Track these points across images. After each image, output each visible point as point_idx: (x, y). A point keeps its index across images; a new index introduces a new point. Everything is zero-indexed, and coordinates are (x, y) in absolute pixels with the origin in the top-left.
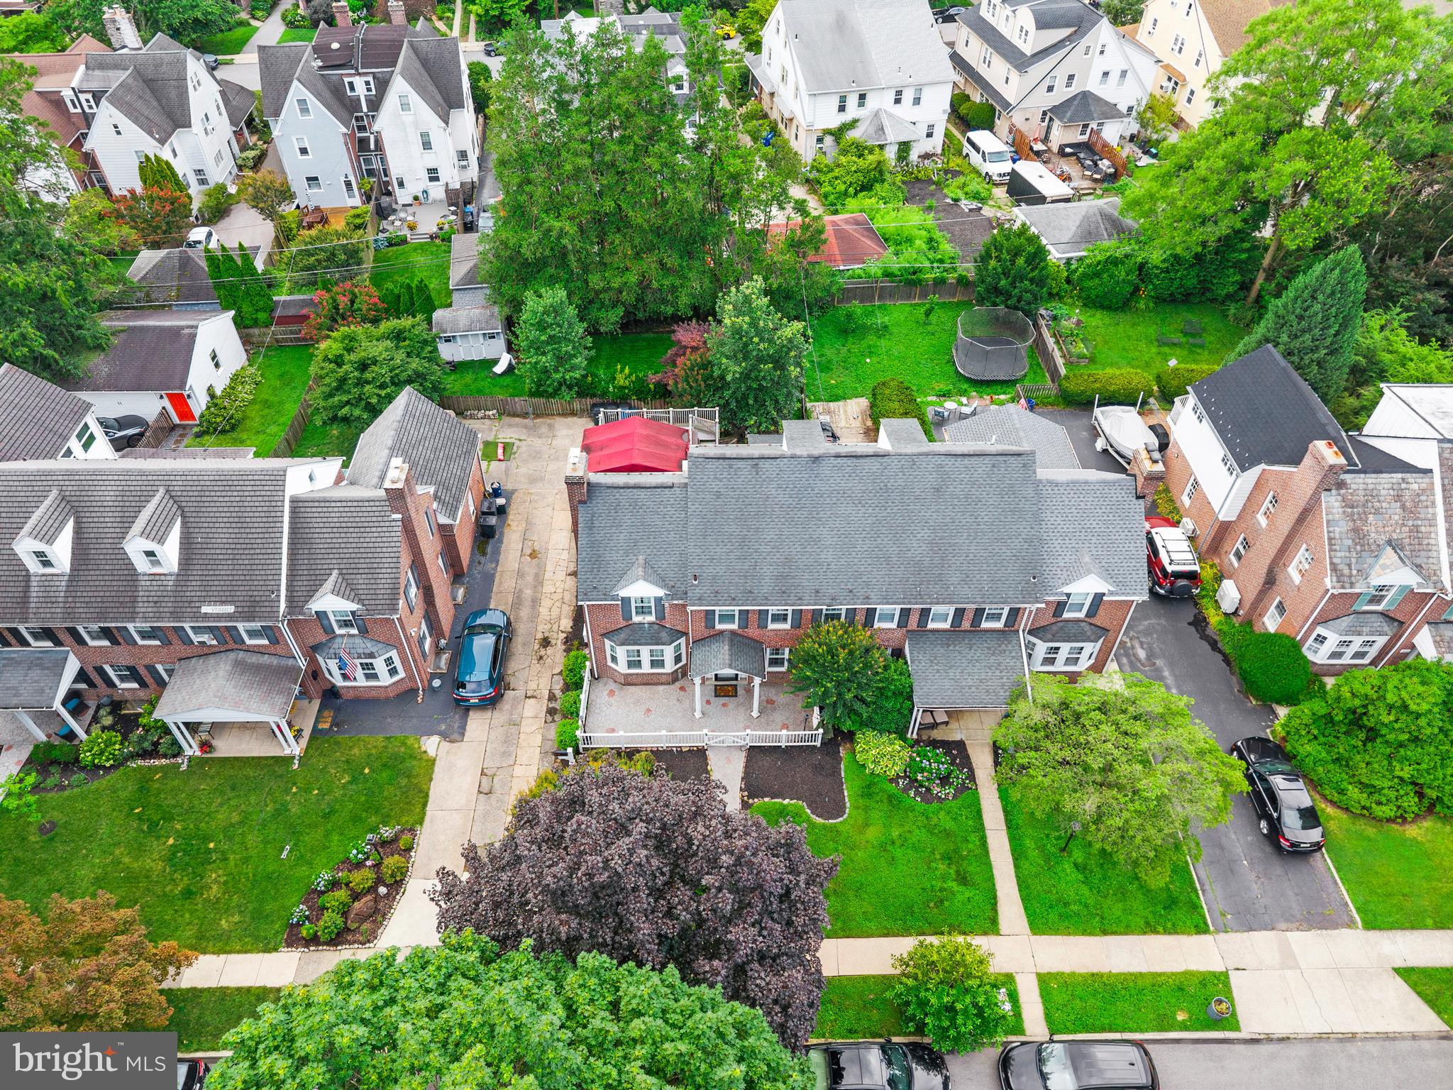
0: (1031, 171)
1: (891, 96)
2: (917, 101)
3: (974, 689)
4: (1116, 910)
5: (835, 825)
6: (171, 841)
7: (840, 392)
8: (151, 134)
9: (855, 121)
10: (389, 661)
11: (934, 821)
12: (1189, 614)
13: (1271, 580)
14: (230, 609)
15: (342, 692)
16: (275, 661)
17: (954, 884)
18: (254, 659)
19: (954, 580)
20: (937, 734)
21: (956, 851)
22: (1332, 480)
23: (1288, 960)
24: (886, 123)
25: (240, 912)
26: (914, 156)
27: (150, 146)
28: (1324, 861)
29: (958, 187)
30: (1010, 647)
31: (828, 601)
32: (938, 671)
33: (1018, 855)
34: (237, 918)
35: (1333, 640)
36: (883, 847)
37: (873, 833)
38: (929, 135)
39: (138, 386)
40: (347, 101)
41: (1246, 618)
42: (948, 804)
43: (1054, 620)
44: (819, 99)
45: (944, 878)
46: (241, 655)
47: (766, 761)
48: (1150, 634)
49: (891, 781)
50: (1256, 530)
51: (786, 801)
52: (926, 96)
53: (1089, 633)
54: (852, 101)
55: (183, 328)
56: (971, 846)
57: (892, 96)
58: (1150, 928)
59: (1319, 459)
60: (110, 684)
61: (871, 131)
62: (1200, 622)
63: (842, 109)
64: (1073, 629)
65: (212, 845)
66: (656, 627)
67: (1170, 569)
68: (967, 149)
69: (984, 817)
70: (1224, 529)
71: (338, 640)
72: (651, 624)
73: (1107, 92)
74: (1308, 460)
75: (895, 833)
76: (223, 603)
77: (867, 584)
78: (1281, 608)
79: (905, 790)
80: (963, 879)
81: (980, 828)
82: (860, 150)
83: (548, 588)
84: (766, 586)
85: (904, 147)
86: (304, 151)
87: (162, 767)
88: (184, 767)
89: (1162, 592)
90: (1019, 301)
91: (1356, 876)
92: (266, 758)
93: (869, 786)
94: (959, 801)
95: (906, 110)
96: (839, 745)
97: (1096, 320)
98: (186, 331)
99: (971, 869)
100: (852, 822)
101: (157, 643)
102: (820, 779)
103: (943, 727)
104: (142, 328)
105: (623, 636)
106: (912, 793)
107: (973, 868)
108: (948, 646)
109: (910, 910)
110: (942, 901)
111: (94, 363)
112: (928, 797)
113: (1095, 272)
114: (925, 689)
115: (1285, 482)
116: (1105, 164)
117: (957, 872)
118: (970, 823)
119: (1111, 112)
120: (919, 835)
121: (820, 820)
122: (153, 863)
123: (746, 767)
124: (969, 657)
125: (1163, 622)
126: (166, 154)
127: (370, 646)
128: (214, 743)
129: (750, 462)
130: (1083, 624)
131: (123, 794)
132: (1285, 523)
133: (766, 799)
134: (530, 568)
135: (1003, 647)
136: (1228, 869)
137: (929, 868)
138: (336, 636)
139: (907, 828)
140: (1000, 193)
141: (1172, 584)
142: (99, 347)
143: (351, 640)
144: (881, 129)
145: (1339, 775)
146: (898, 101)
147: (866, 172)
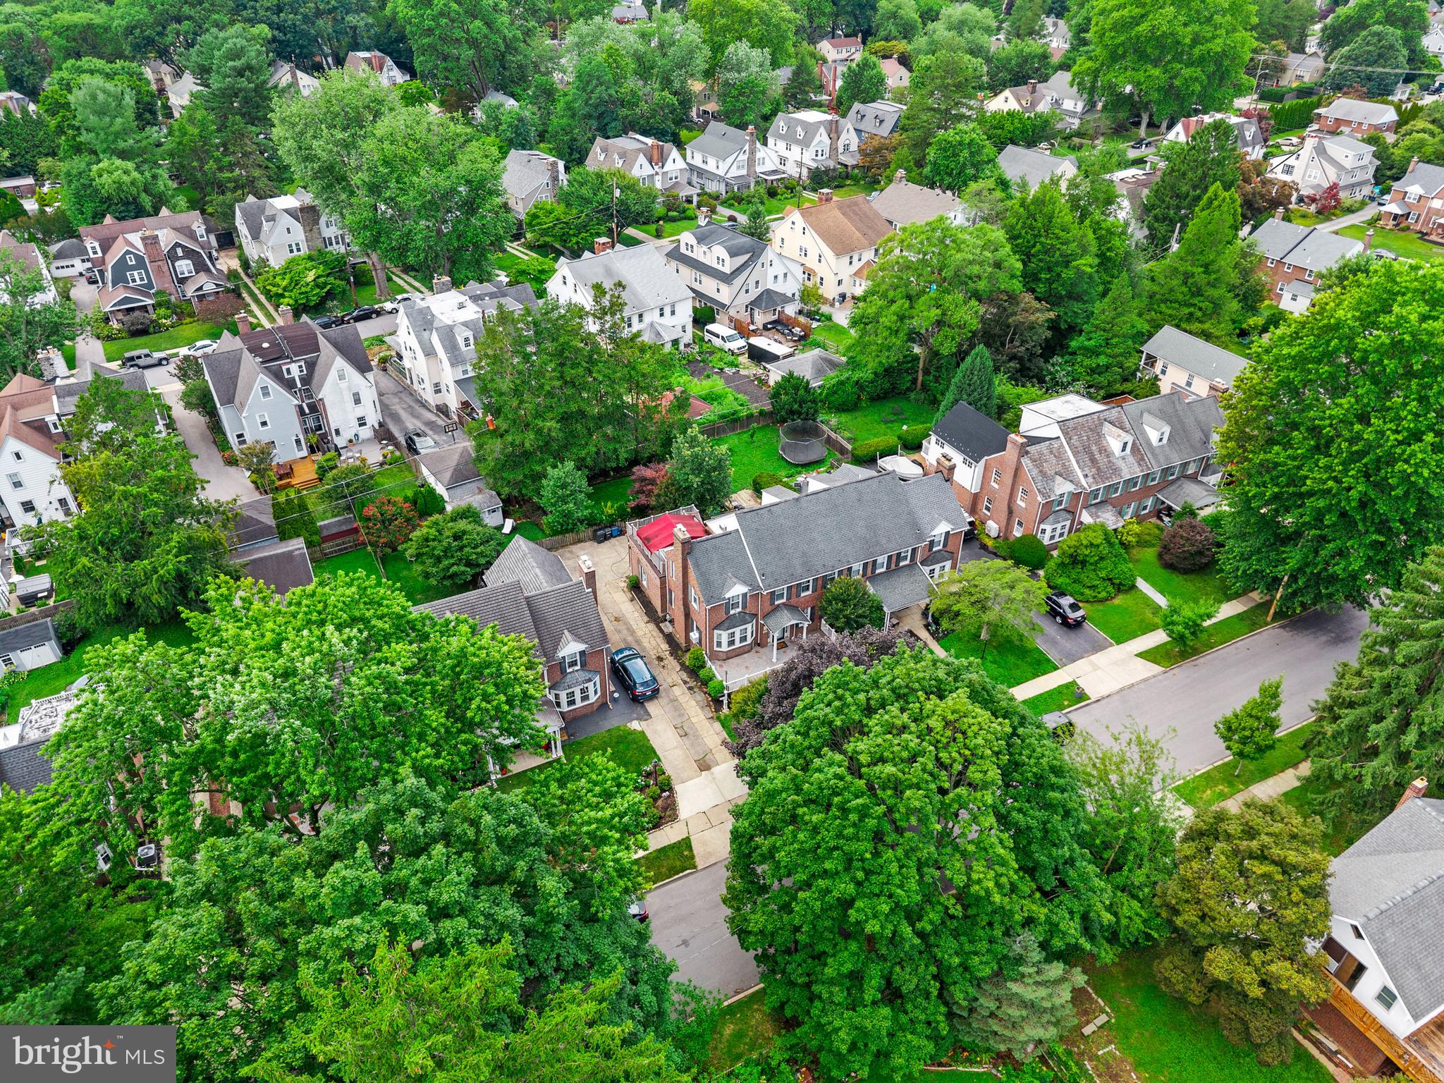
0: (760, 342)
1: (657, 312)
2: (673, 313)
3: (910, 595)
4: (1018, 673)
9: (641, 332)
10: (595, 684)
12: (977, 544)
13: (1011, 512)
15: (566, 716)
19: (884, 541)
22: (1023, 451)
23: (1096, 667)
24: (660, 329)
26: (681, 347)
28: (1088, 625)
29: (718, 361)
30: (914, 573)
32: (890, 592)
35: (1049, 528)
38: (685, 332)
40: (285, 382)
41: (1005, 534)
43: (930, 552)
48: (965, 559)
50: (994, 491)
52: (678, 308)
53: (946, 556)
58: (1036, 676)
59: (1014, 443)
61: (652, 336)
62: (984, 547)
64: (939, 556)
68: (708, 336)
70: (976, 497)
71: (569, 676)
72: (740, 613)
73: (780, 287)
74: (1009, 445)
77: (846, 555)
78: (1020, 524)
83: (640, 633)
84: (799, 570)
85: (676, 342)
86: (264, 424)
91: (1104, 626)
92: (542, 765)
97: (844, 418)
103: (898, 626)
105: (726, 625)
108: (889, 580)
113: (833, 391)
114: (889, 602)
115: (1001, 462)
116: (797, 330)
119: (786, 300)
124: (901, 581)
125: (967, 551)
127: (585, 676)
130: (942, 552)
132: (1008, 479)
134: (621, 626)
135: (911, 574)
136: (1054, 643)
138: (567, 674)
140: (744, 359)
143: (576, 674)
144: (658, 334)
145: (1077, 587)
146: (662, 315)
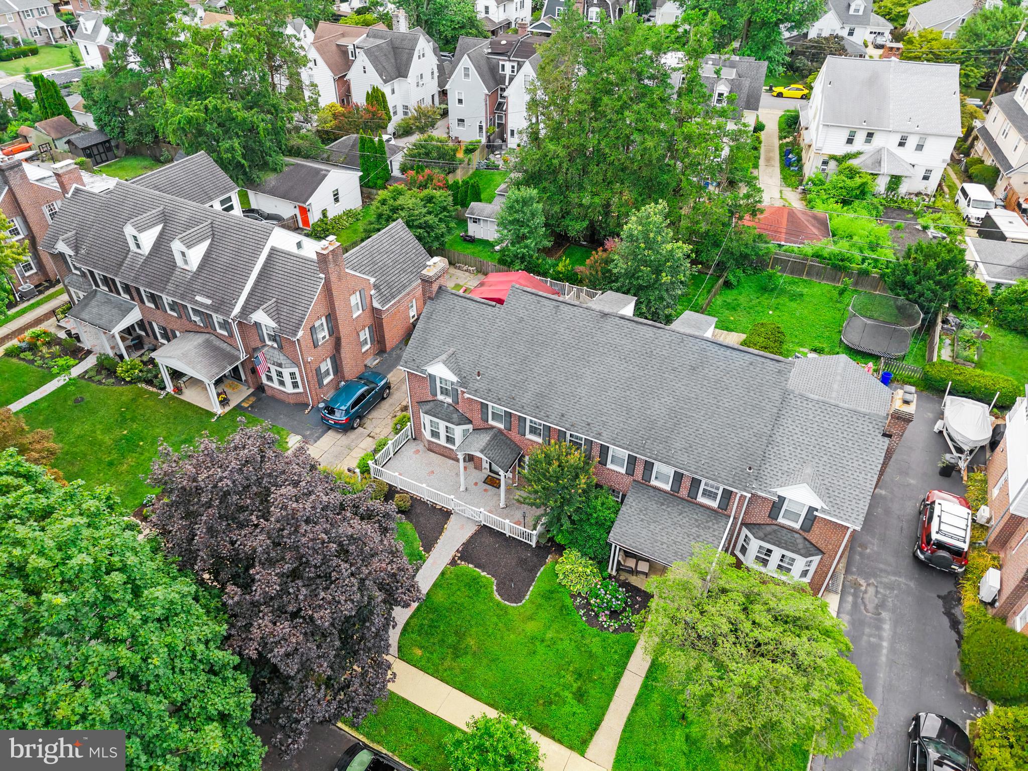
0: (1004, 217)
1: (896, 139)
2: (920, 147)
3: (665, 546)
5: (506, 607)
6: (125, 432)
7: (732, 327)
8: (381, 76)
9: (860, 153)
10: (292, 375)
11: (587, 641)
14: (209, 302)
15: (266, 388)
16: (228, 348)
17: (570, 696)
18: (217, 343)
19: (678, 445)
20: (634, 580)
21: (590, 671)
24: (885, 158)
25: (126, 485)
26: (903, 189)
27: (377, 81)
29: (933, 220)
30: (716, 527)
31: (567, 426)
32: (642, 520)
33: (641, 701)
34: (122, 488)
36: (533, 639)
37: (531, 627)
38: (926, 178)
39: (285, 196)
40: (498, 77)
42: (605, 634)
43: (769, 521)
44: (832, 130)
45: (566, 687)
46: (213, 337)
47: (488, 540)
48: (892, 589)
49: (572, 596)
51: (484, 574)
52: (929, 144)
53: (801, 546)
54: (860, 137)
55: (322, 170)
56: (604, 674)
57: (898, 140)
60: (156, 338)
61: (869, 162)
62: (951, 601)
63: (850, 141)
64: (786, 536)
65: (141, 443)
66: (452, 408)
67: (934, 536)
68: (959, 196)
69: (632, 659)
70: (1016, 525)
71: (266, 348)
72: (449, 404)
75: (549, 635)
76: (208, 297)
77: (604, 423)
79: (578, 608)
80: (580, 696)
81: (622, 665)
82: (852, 173)
84: (527, 398)
85: (895, 181)
86: (460, 101)
87: (152, 392)
88: (161, 397)
89: (922, 557)
90: (920, 297)
92: (203, 409)
93: (552, 592)
94: (618, 636)
95: (908, 154)
96: (550, 553)
98: (324, 172)
99: (592, 692)
100: (522, 610)
101: (175, 315)
102: (519, 570)
103: (643, 577)
104: (303, 165)
105: (428, 407)
106: (582, 612)
107: (594, 692)
108: (663, 504)
109: (521, 695)
110: (551, 703)
111: (271, 179)
112: (593, 620)
114: (624, 530)
117: (580, 688)
118: (616, 657)
120: (566, 645)
121: (498, 598)
122: (107, 439)
123: (471, 537)
124: (675, 520)
125: (912, 584)
126: (386, 89)
127: (282, 359)
128: (184, 390)
129: (554, 303)
130: (797, 536)
131: (124, 398)
133: (471, 566)
135: (710, 524)
137: (558, 673)
138: (266, 345)
139: (561, 636)
141: (933, 552)
142: (275, 170)
143: (271, 350)
144: (879, 162)
146: (901, 144)
147: (850, 190)
